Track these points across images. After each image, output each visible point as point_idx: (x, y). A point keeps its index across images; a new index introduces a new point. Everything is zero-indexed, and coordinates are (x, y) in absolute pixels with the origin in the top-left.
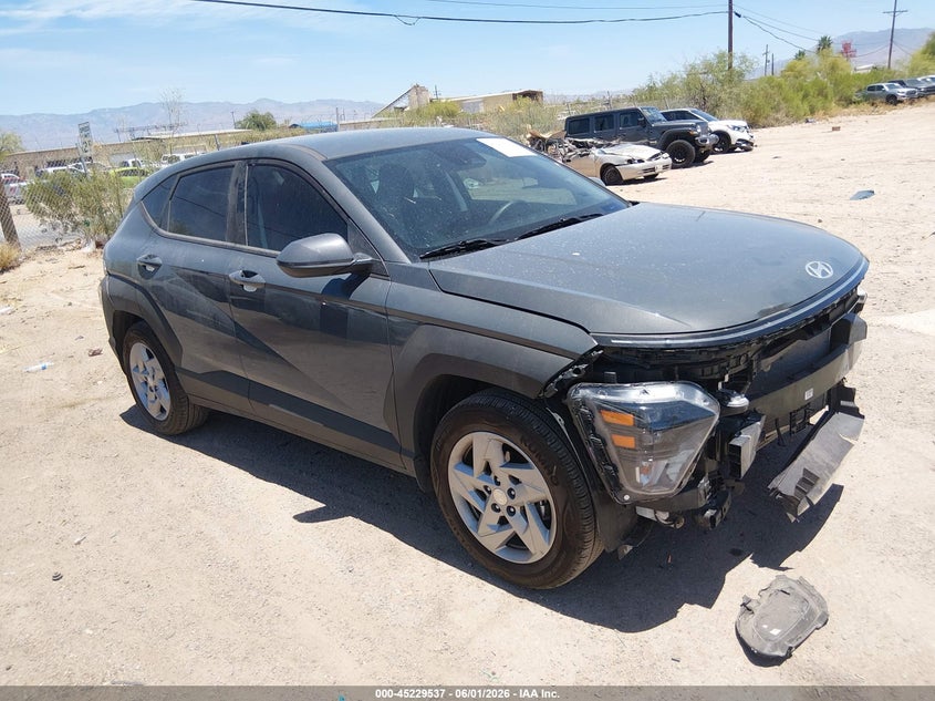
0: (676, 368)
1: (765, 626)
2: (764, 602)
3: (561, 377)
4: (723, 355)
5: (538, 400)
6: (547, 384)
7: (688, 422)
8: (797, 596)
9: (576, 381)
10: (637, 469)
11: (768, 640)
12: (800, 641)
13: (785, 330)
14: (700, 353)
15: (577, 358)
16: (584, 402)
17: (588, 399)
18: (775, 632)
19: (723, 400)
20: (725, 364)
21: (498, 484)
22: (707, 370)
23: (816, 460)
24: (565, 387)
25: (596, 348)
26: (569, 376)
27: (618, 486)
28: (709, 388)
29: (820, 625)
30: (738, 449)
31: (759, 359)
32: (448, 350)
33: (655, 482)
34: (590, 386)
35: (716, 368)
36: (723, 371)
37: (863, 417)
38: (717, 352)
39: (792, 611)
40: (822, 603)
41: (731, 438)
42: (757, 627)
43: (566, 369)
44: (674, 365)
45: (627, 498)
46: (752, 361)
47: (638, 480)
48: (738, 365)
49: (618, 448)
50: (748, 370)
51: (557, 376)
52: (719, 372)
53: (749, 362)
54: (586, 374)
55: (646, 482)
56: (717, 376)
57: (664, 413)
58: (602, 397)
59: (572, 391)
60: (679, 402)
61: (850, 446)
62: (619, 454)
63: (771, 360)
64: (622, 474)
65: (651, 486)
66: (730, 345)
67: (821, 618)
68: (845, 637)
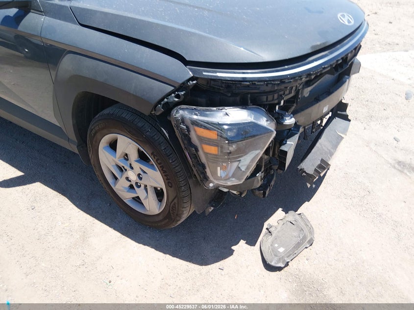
0: (249, 96)
1: (276, 245)
2: (279, 228)
3: (166, 100)
4: (282, 87)
5: (151, 116)
6: (156, 106)
7: (254, 136)
8: (298, 226)
9: (177, 104)
10: (219, 168)
11: (276, 256)
12: (295, 255)
13: (324, 68)
14: (267, 85)
15: (177, 86)
16: (183, 120)
17: (186, 117)
18: (281, 250)
19: (278, 119)
20: (282, 93)
21: (132, 168)
22: (270, 98)
23: (324, 148)
24: (169, 108)
25: (192, 79)
26: (171, 100)
27: (206, 178)
28: (270, 111)
29: (308, 246)
30: (285, 153)
31: (303, 88)
32: (86, 73)
33: (230, 175)
34: (187, 108)
35: (276, 96)
36: (280, 97)
37: (350, 121)
38: (278, 85)
39: (293, 236)
40: (311, 231)
41: (281, 146)
42: (271, 245)
43: (170, 94)
44: (248, 93)
45: (211, 185)
46: (299, 90)
47: (219, 175)
48: (290, 93)
49: (206, 154)
50: (295, 97)
51: (162, 99)
52: (278, 98)
53: (297, 92)
54: (184, 99)
55: (223, 175)
56: (276, 102)
57: (239, 129)
58: (195, 117)
59: (174, 112)
60: (249, 123)
61: (342, 138)
62: (207, 158)
63: (310, 89)
64: (208, 171)
65: (227, 179)
66: (288, 79)
67: (309, 241)
68: (318, 252)
